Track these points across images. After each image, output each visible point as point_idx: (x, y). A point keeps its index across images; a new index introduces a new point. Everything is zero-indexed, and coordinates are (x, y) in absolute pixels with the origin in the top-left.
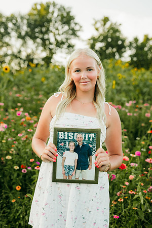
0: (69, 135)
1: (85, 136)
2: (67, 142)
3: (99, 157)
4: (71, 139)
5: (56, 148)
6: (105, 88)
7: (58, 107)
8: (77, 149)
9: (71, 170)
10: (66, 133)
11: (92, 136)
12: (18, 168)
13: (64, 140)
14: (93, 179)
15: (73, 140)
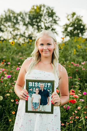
0: (36, 84)
1: (45, 84)
2: (34, 89)
3: (54, 97)
4: (37, 86)
5: (27, 92)
6: (58, 56)
7: (30, 66)
8: (40, 93)
9: (37, 105)
10: (34, 83)
11: (49, 84)
12: (13, 101)
13: (32, 87)
14: (50, 111)
15: (38, 87)
